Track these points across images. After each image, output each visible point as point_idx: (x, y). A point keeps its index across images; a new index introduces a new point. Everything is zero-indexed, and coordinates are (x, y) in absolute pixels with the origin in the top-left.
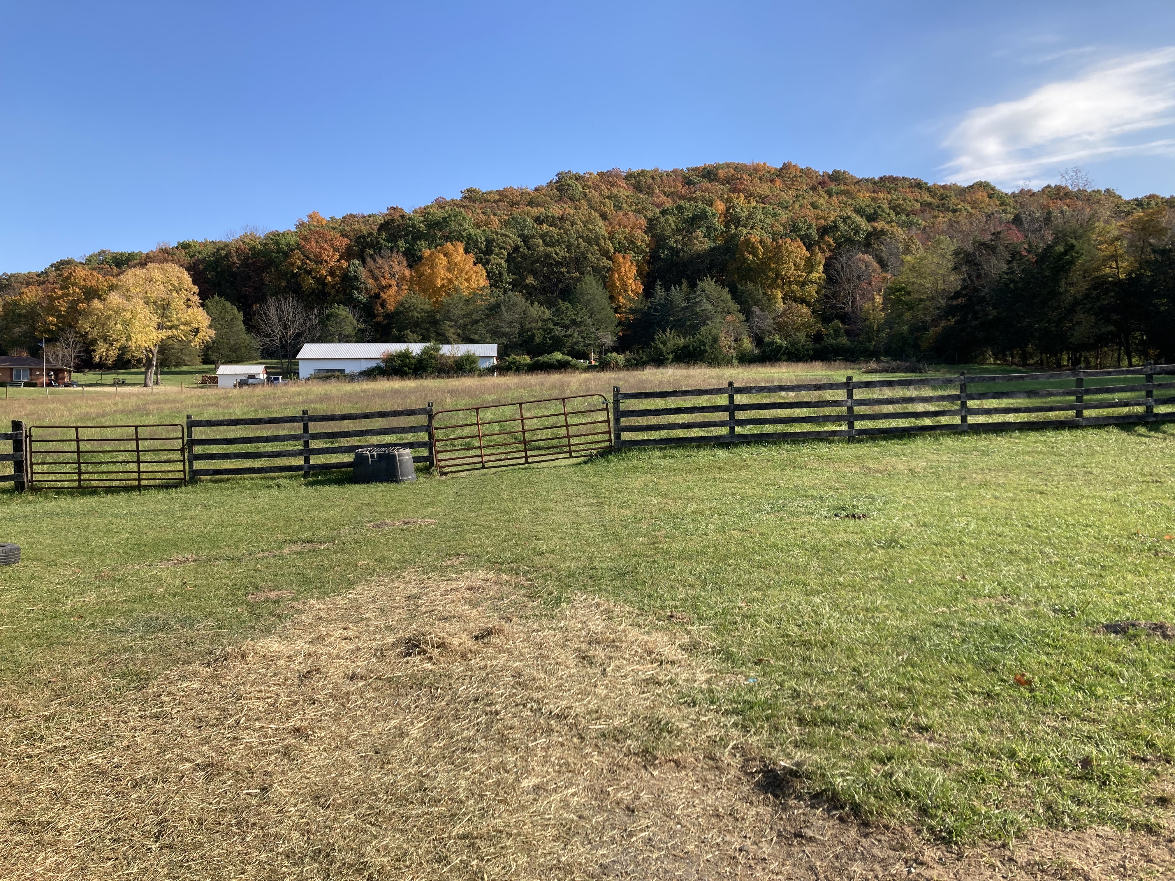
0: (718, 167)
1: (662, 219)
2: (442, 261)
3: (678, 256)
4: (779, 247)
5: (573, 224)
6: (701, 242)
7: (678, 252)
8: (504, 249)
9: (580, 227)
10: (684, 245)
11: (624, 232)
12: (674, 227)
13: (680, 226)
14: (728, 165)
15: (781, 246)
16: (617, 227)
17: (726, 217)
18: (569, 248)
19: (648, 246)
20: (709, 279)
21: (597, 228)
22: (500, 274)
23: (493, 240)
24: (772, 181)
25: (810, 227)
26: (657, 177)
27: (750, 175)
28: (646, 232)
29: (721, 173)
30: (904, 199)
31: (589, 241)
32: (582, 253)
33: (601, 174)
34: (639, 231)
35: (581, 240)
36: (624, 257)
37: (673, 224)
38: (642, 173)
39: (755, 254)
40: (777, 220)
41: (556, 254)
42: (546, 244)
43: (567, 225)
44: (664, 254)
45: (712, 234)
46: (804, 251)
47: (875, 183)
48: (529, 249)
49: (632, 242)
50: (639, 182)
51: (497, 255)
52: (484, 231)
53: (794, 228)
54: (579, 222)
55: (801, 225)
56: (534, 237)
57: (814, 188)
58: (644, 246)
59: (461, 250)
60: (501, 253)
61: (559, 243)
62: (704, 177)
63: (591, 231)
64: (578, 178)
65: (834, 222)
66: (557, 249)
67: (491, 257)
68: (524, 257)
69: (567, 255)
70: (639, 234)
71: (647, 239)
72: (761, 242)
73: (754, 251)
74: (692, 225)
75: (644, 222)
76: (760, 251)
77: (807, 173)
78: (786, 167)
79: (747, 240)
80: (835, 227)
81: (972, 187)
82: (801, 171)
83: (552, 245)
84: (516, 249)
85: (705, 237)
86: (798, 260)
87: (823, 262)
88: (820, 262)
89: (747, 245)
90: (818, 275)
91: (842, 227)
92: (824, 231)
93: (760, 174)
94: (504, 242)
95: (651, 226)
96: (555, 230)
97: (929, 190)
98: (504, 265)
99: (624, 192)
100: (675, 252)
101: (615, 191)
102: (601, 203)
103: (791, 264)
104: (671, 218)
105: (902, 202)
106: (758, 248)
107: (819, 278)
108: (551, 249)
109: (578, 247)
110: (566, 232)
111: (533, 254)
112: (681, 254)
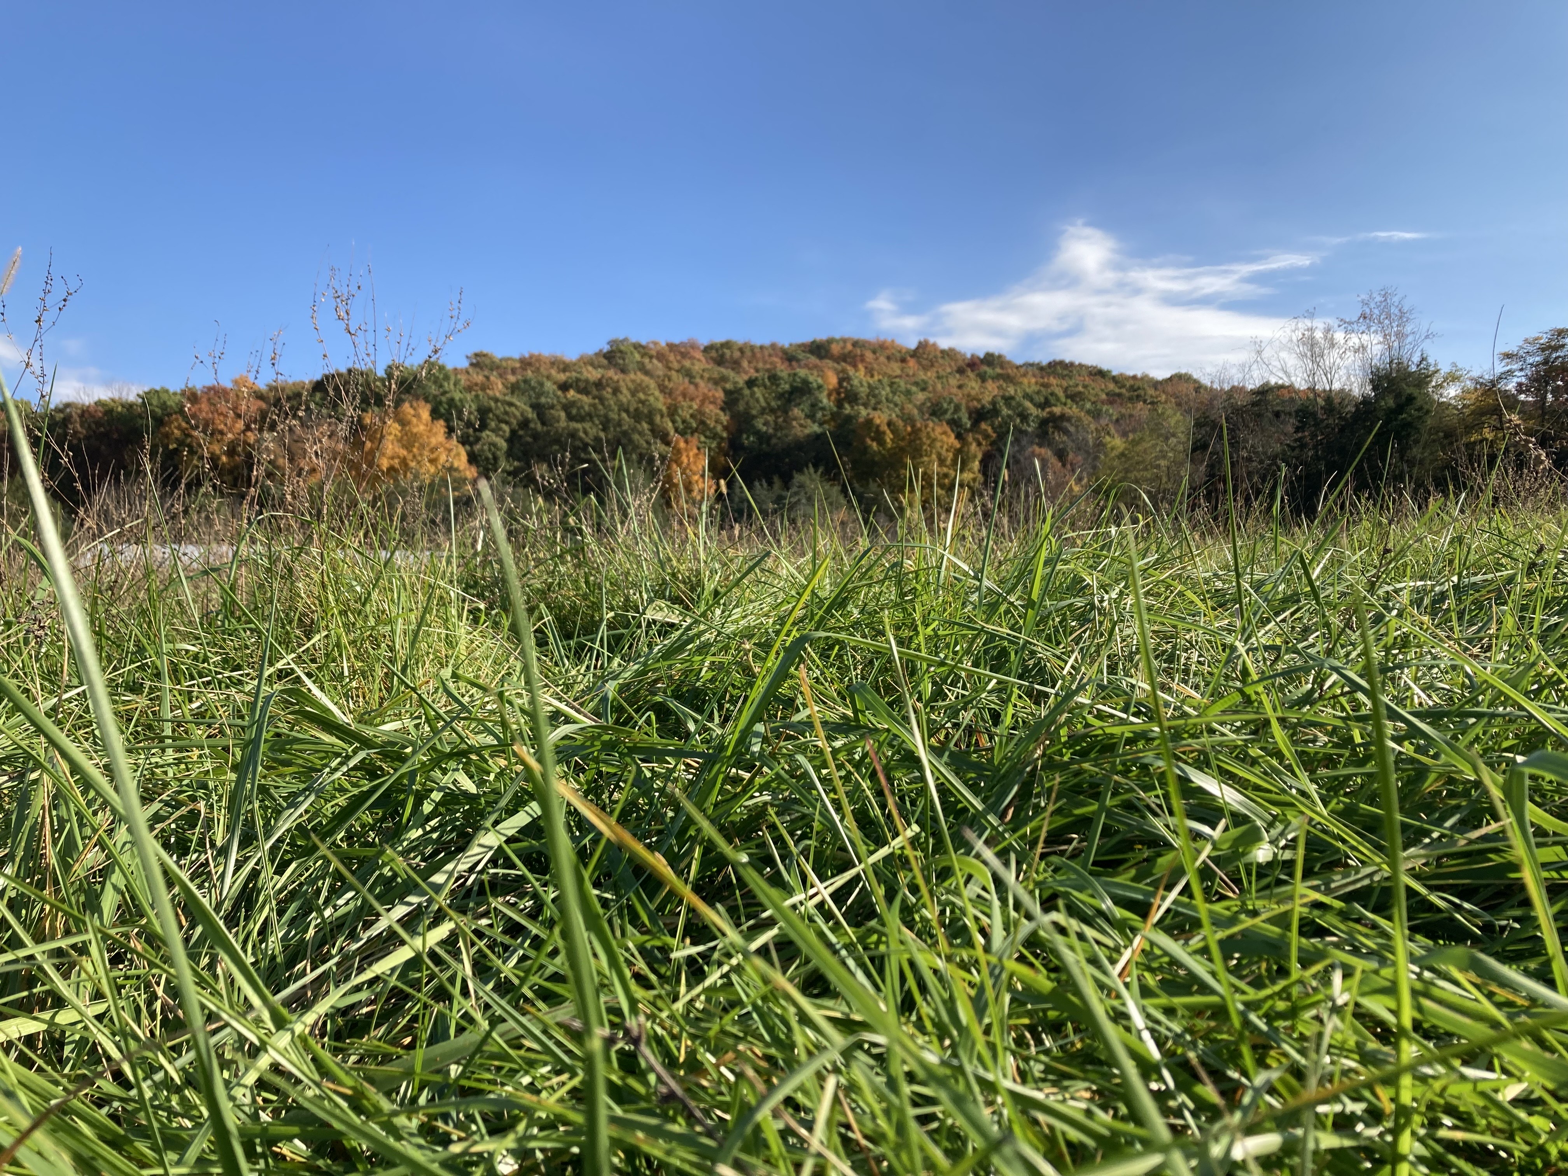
0: (830, 341)
1: (747, 392)
2: (393, 428)
3: (768, 444)
4: (916, 432)
5: (616, 391)
6: (801, 425)
7: (769, 437)
8: (507, 423)
9: (625, 396)
10: (777, 428)
11: (690, 407)
12: (763, 404)
13: (773, 404)
14: (844, 341)
15: (920, 430)
16: (680, 398)
17: (839, 393)
18: (606, 425)
19: (726, 428)
20: (812, 470)
21: (651, 399)
22: (496, 458)
23: (490, 410)
24: (903, 360)
25: (957, 408)
26: (748, 351)
27: (874, 352)
28: (722, 409)
29: (835, 349)
30: (1085, 387)
31: (637, 416)
32: (625, 433)
33: (671, 347)
34: (711, 407)
35: (624, 415)
36: (686, 442)
37: (762, 400)
38: (727, 345)
39: (881, 442)
40: (910, 401)
41: (586, 432)
42: (570, 418)
43: (607, 393)
44: (747, 440)
45: (819, 415)
46: (951, 440)
47: (1041, 368)
48: (543, 423)
49: (703, 423)
50: (722, 356)
51: (493, 431)
52: (477, 396)
53: (936, 411)
54: (625, 391)
55: (945, 405)
56: (552, 407)
57: (961, 371)
58: (719, 428)
59: (425, 414)
60: (500, 429)
61: (590, 416)
62: (812, 352)
63: (643, 402)
64: (637, 346)
65: (994, 403)
66: (587, 425)
67: (484, 434)
68: (536, 436)
69: (602, 435)
70: (712, 410)
71: (725, 418)
72: (889, 424)
73: (879, 437)
74: (789, 401)
75: (720, 395)
76: (889, 436)
77: (949, 354)
78: (923, 346)
79: (869, 422)
80: (995, 411)
81: (1171, 379)
82: (943, 352)
83: (580, 419)
84: (525, 423)
85: (807, 416)
86: (944, 452)
87: (980, 456)
88: (975, 457)
89: (870, 429)
90: (971, 476)
91: (1005, 411)
92: (979, 415)
93: (888, 352)
94: (506, 413)
95: (731, 400)
96: (586, 400)
97: (1114, 379)
98: (504, 445)
99: (700, 364)
100: (763, 438)
101: (687, 363)
102: (665, 376)
103: (934, 456)
104: (758, 392)
105: (1080, 389)
106: (884, 433)
107: (974, 480)
108: (578, 426)
109: (619, 424)
110: (602, 399)
111: (548, 432)
112: (774, 441)
